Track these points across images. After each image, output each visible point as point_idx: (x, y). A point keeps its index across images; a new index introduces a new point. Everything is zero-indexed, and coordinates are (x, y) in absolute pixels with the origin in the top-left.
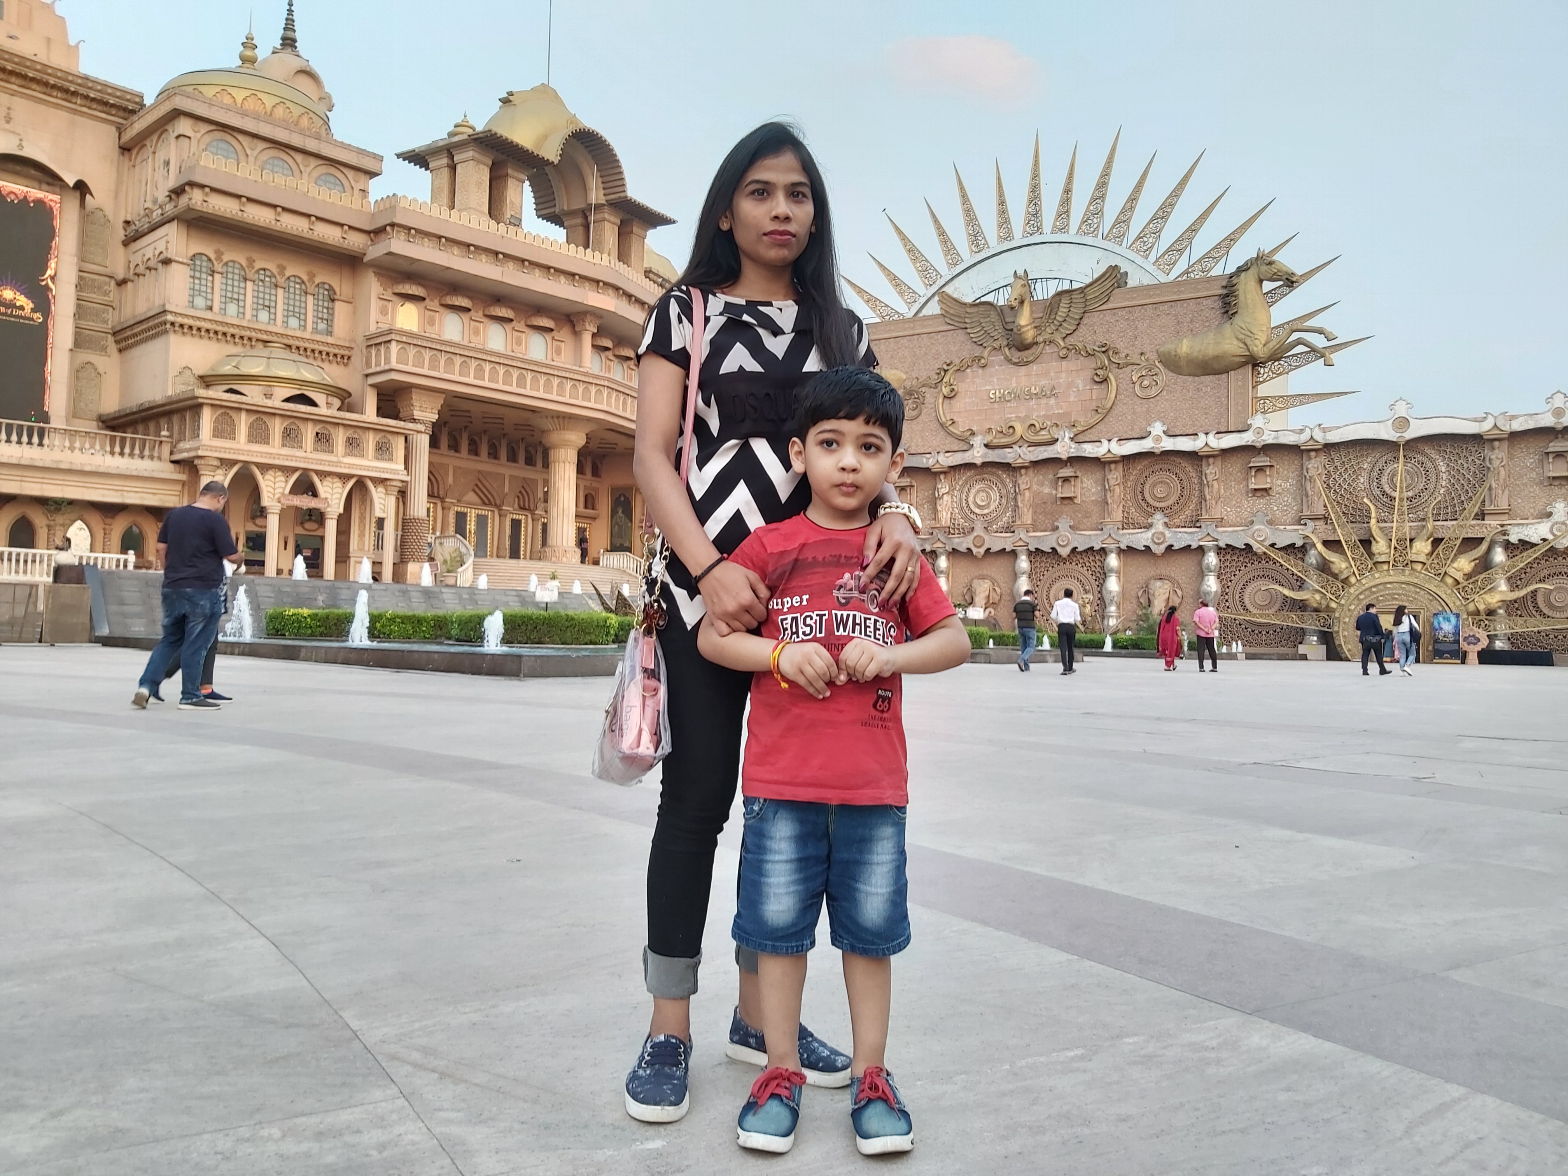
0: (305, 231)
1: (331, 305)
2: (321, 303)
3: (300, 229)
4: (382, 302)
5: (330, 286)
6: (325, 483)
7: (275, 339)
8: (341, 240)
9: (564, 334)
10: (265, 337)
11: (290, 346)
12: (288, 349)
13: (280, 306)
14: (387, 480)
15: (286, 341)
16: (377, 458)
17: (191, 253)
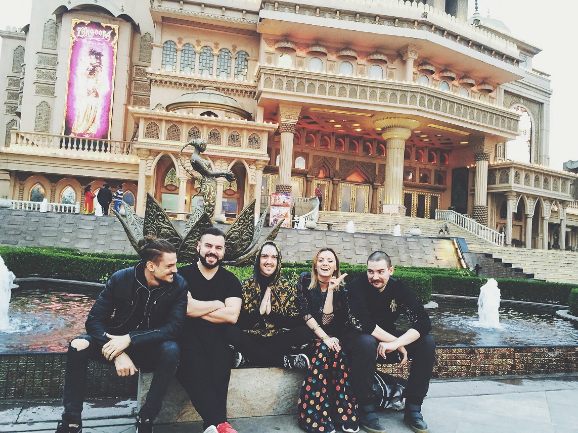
0: (220, 17)
1: (246, 63)
2: (240, 63)
3: (216, 16)
4: (268, 55)
5: (246, 53)
6: (216, 163)
7: (209, 84)
8: (242, 20)
9: (396, 64)
10: (203, 84)
11: (219, 88)
12: (218, 90)
13: (215, 67)
14: (256, 160)
15: (216, 85)
16: (248, 147)
17: (164, 41)
